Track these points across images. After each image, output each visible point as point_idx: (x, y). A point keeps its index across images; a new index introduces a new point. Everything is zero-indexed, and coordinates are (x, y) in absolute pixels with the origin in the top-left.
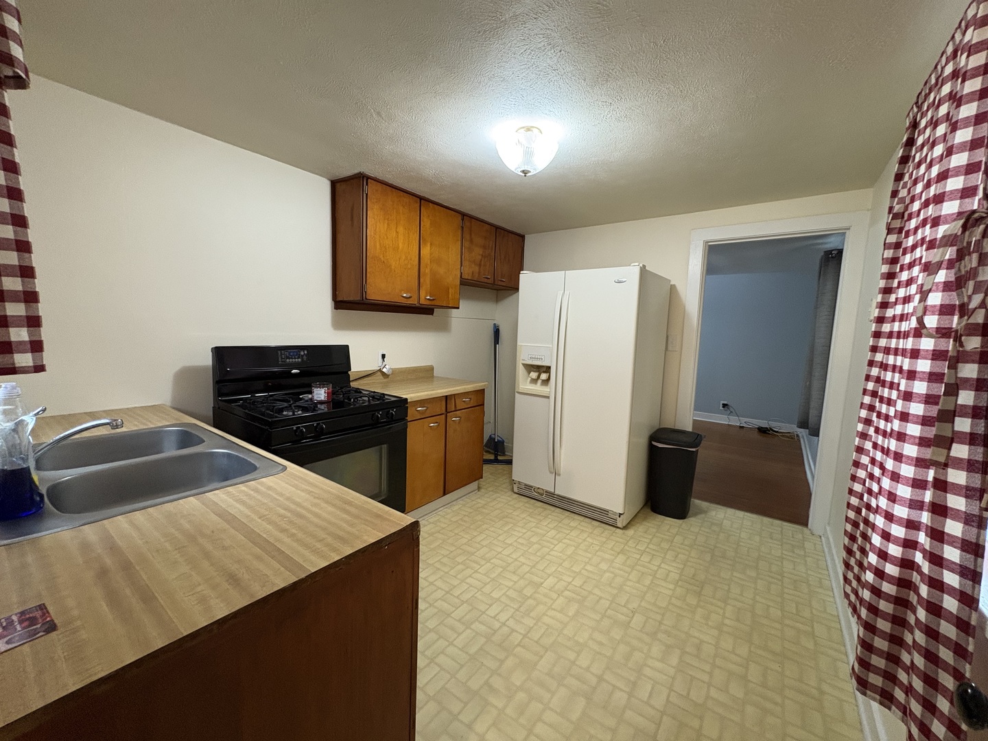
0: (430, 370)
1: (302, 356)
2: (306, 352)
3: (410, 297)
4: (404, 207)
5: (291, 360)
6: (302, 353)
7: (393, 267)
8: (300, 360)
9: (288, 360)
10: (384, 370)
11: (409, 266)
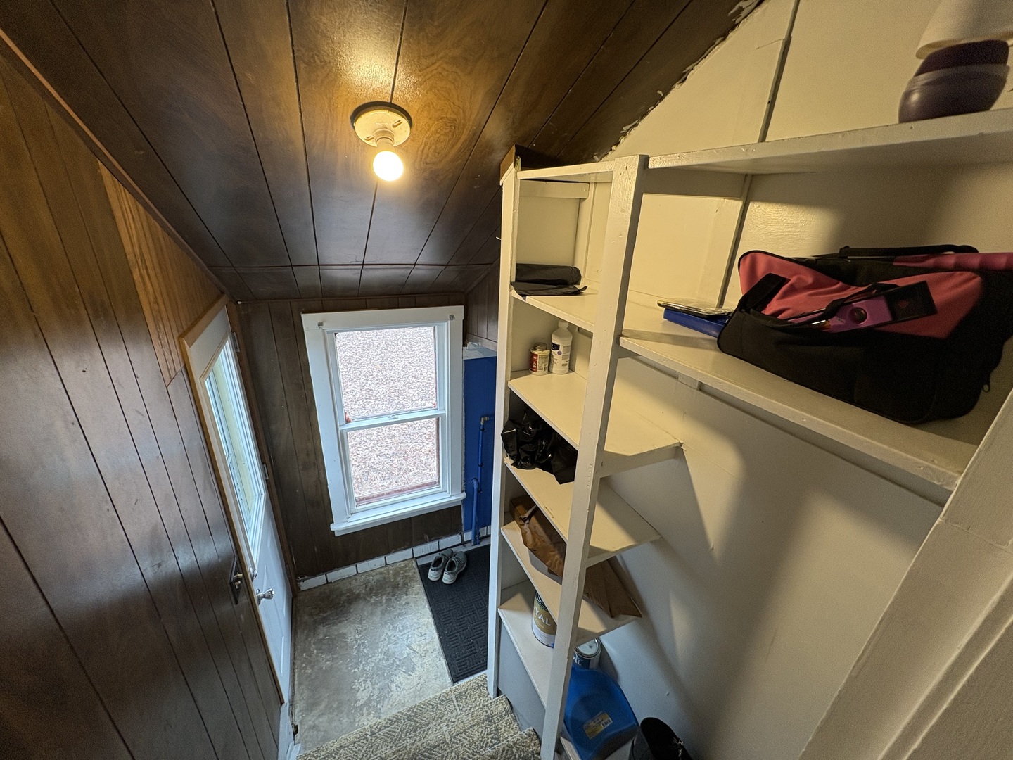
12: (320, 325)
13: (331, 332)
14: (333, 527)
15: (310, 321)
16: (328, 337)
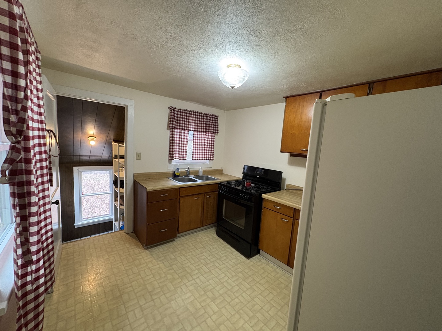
2: (263, 171)
8: (261, 173)
9: (258, 172)
12: (78, 169)
13: (81, 171)
14: (74, 225)
15: (75, 168)
16: (80, 173)
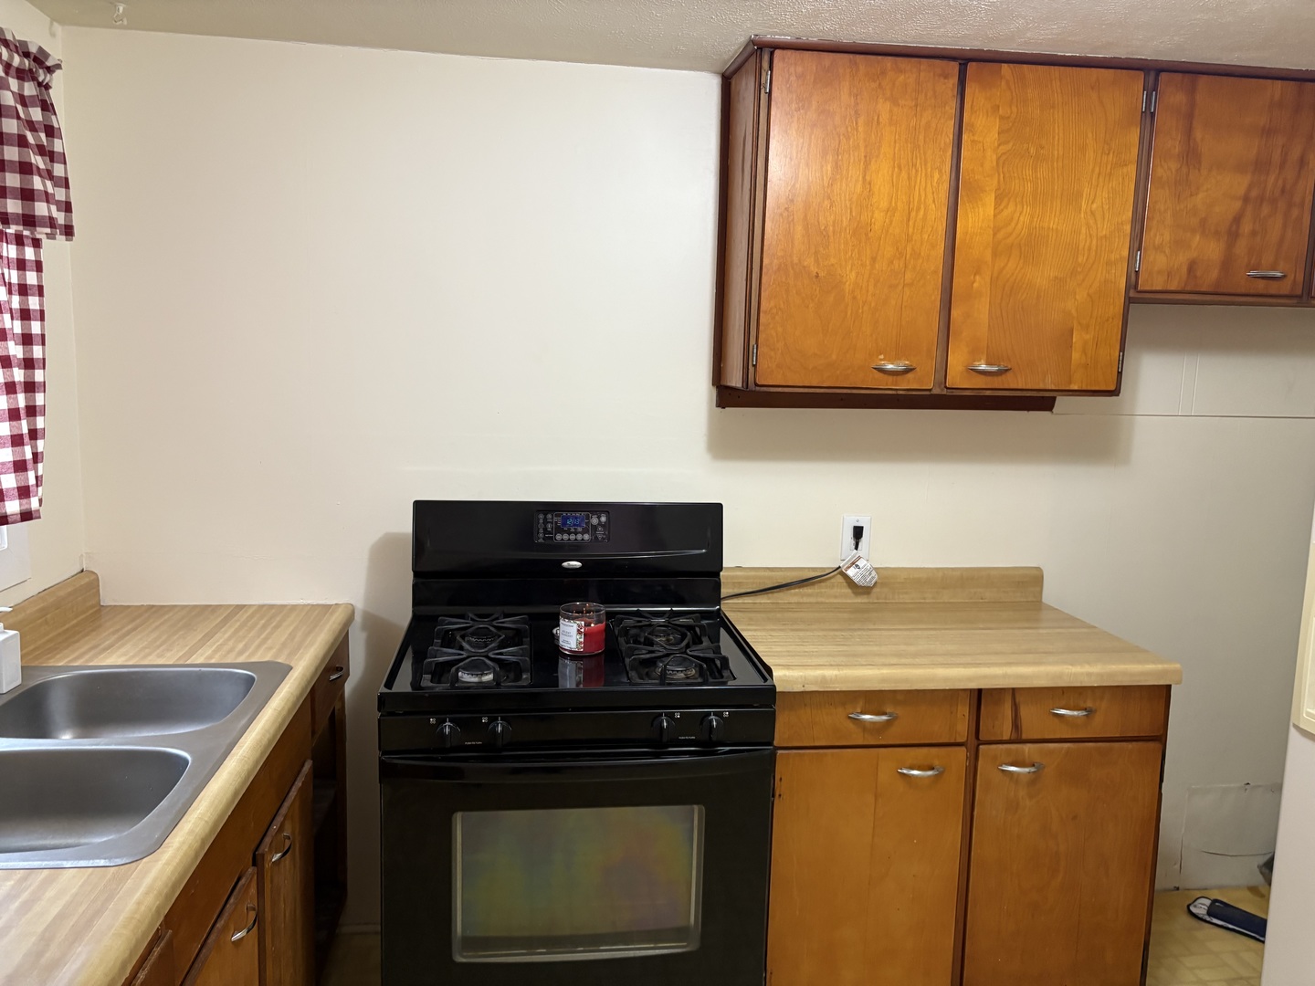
0: (1030, 581)
1: (595, 528)
2: (603, 519)
3: (908, 371)
4: (895, 102)
5: (566, 537)
6: (595, 521)
7: (847, 288)
8: (586, 537)
9: (559, 537)
10: (851, 572)
11: (909, 276)
